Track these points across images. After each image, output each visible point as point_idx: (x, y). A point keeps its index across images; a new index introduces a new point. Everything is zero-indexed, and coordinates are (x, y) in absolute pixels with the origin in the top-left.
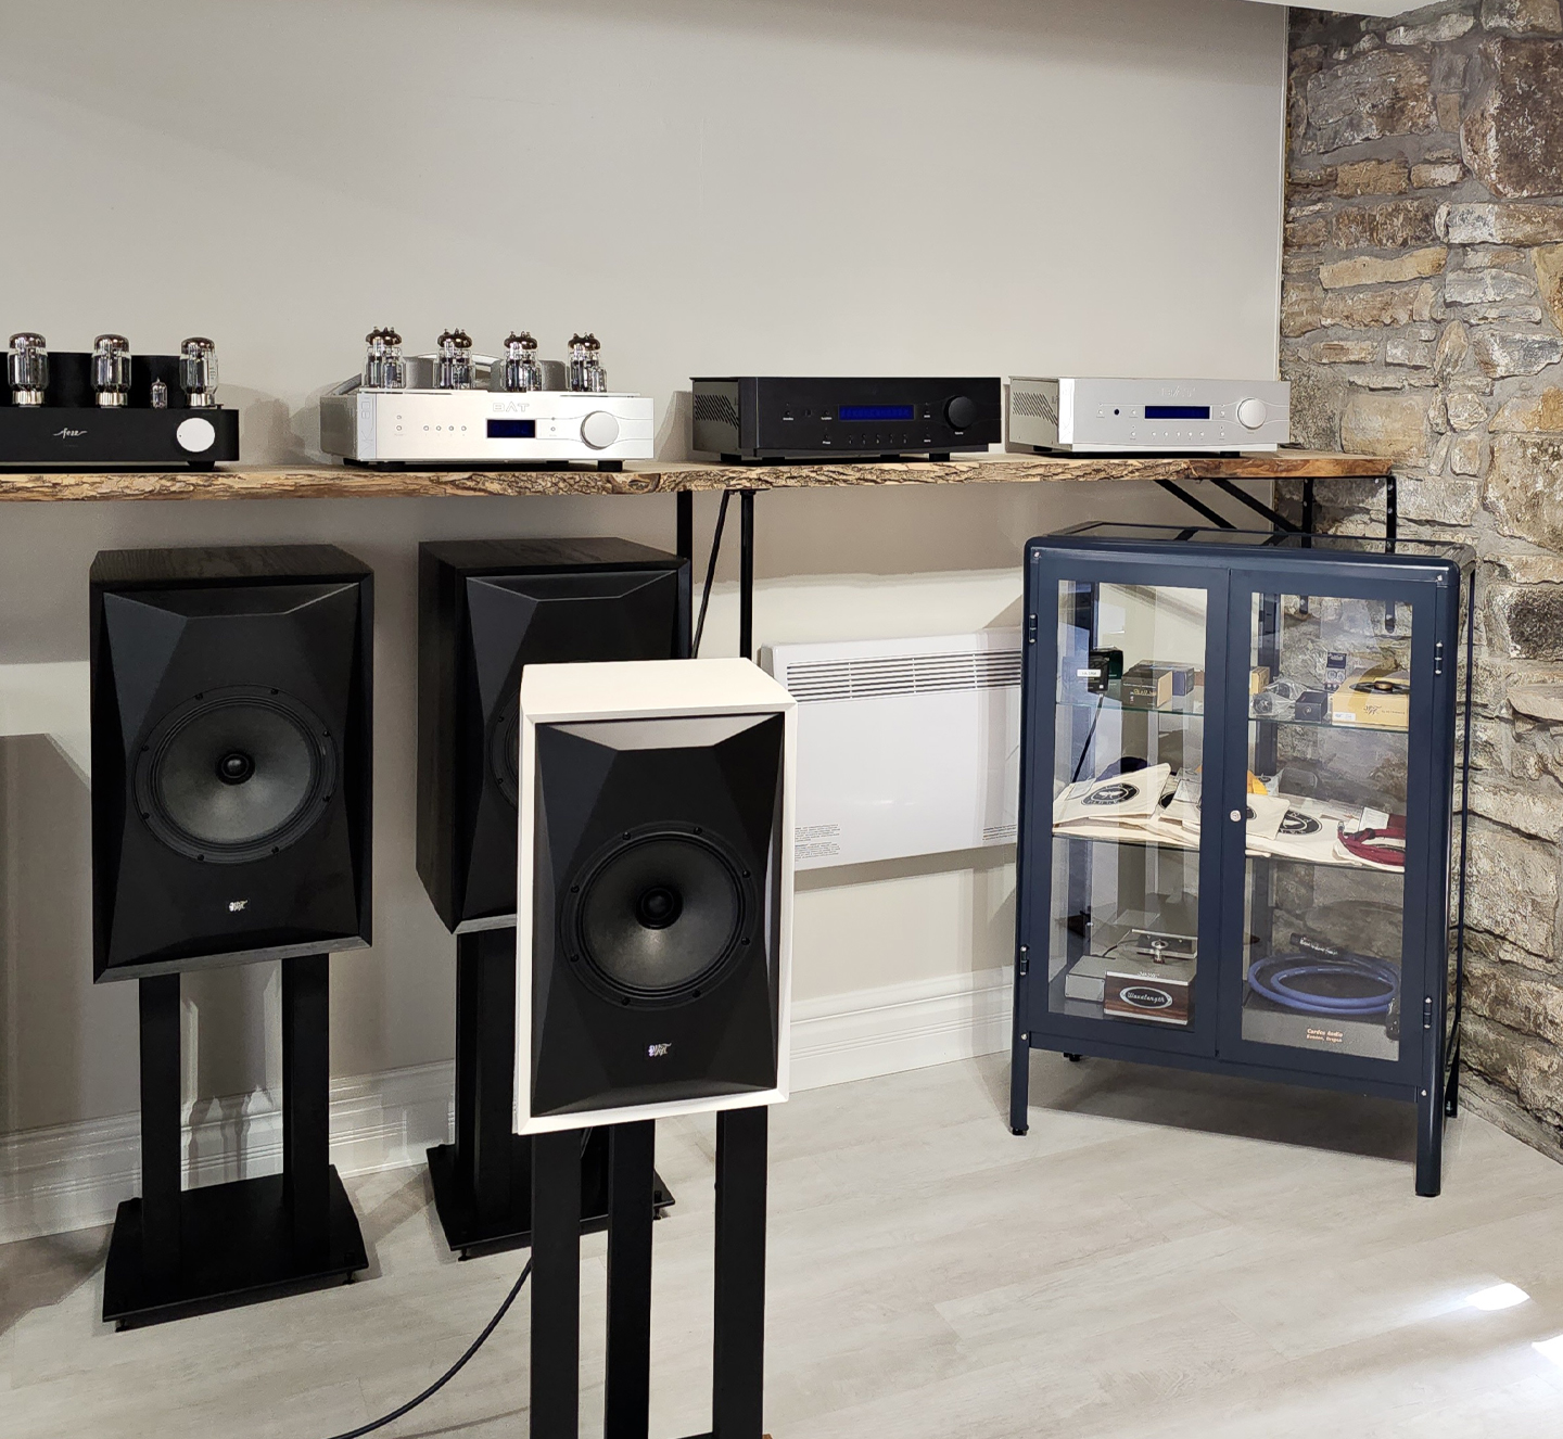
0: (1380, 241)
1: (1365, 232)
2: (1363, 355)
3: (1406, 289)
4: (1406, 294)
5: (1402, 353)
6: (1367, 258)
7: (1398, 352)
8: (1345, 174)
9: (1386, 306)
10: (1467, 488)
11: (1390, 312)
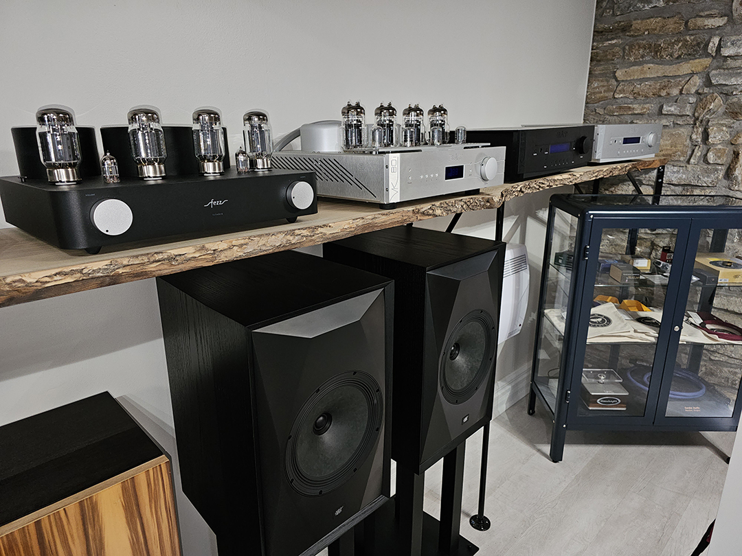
0: (662, 57)
1: (651, 52)
2: (645, 110)
3: (680, 79)
4: (680, 81)
5: (675, 109)
6: (652, 65)
7: (672, 109)
8: (637, 24)
9: (664, 88)
10: (717, 170)
11: (667, 90)
